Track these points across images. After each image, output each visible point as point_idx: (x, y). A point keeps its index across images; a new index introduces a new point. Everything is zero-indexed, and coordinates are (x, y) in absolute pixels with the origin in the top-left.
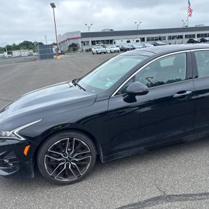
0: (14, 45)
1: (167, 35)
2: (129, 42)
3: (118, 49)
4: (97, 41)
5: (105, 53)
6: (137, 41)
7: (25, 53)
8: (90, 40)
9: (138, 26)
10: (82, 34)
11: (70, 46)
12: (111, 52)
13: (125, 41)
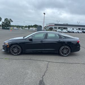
0: (31, 25)
2: (73, 29)
5: (61, 32)
6: (77, 29)
7: (34, 29)
8: (58, 27)
9: (78, 23)
10: (55, 24)
11: (50, 28)
12: (64, 32)
13: (72, 29)
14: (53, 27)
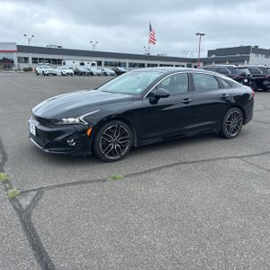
1: (128, 61)
2: (82, 64)
3: (71, 71)
4: (40, 59)
5: (54, 75)
6: (92, 64)
8: (30, 56)
10: (18, 46)
12: (63, 75)
13: (78, 63)
14: (14, 57)
